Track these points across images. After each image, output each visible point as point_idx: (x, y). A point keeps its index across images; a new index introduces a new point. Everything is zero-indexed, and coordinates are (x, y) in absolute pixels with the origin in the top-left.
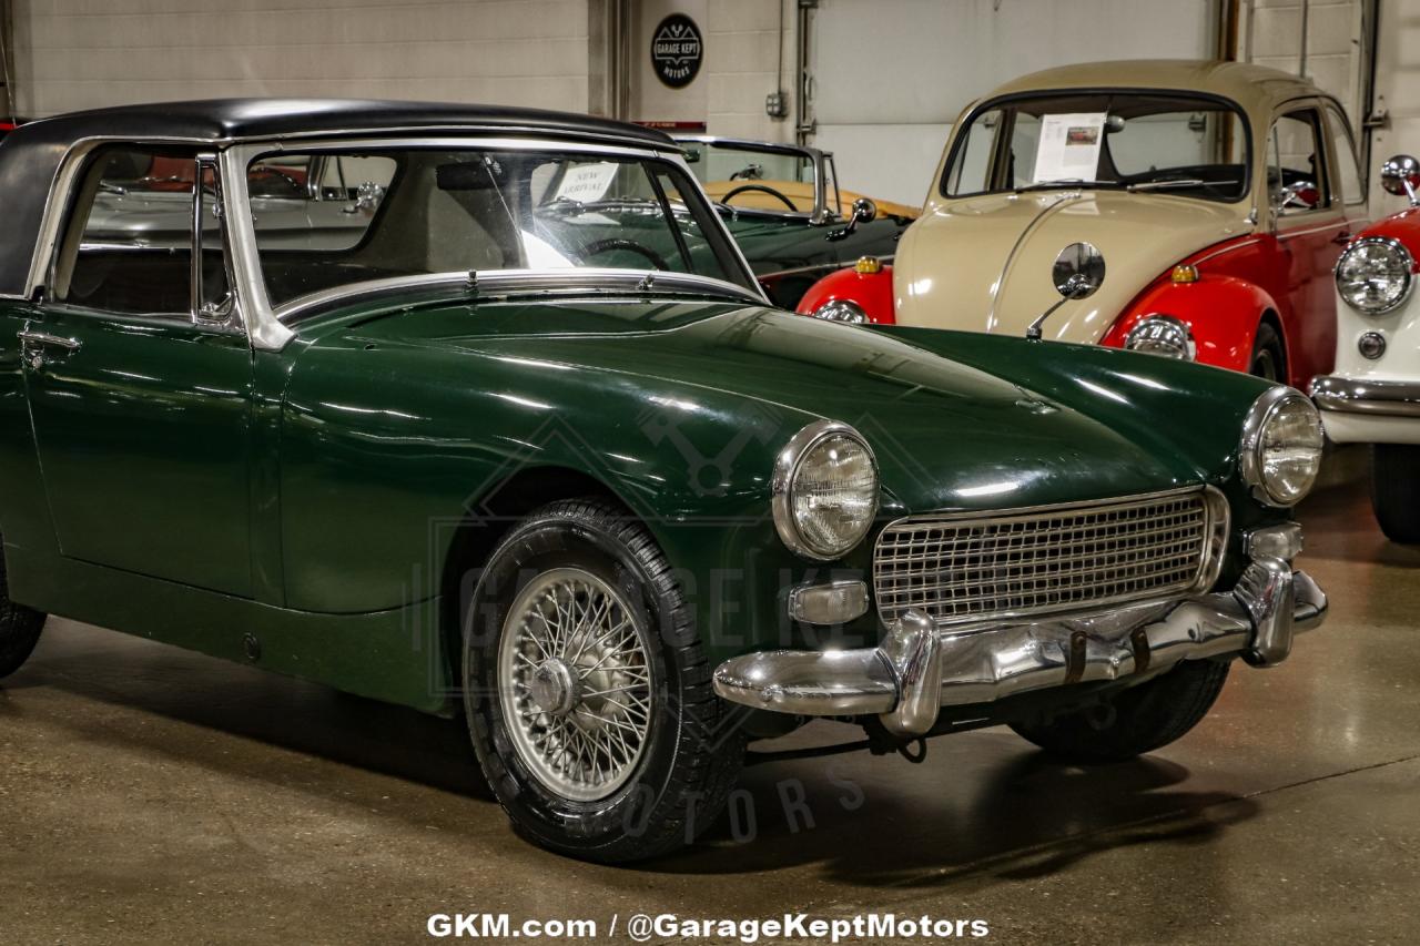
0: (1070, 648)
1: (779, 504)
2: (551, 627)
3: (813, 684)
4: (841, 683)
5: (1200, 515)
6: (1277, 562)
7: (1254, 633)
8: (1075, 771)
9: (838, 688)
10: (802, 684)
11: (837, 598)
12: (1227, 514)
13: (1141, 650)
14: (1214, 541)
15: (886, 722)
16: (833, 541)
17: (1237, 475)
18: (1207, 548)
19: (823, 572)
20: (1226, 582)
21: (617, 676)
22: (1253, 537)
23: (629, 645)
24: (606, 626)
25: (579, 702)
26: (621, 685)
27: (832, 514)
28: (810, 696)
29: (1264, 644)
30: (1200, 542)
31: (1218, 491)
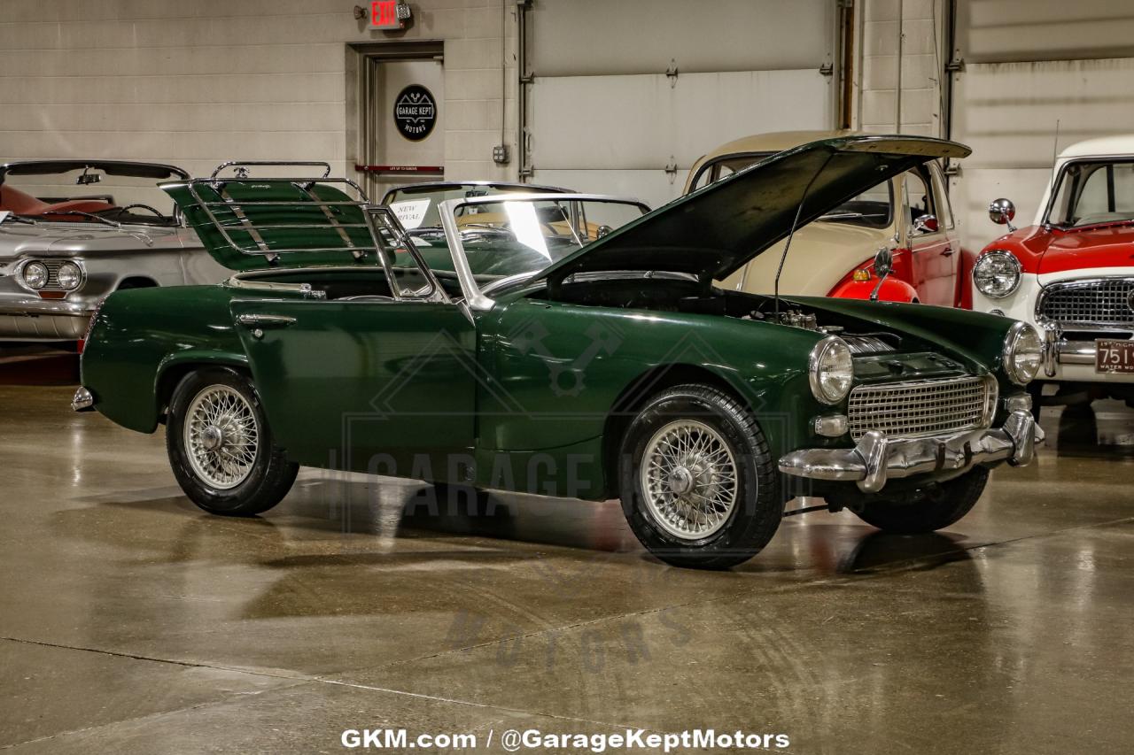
0: (937, 452)
1: (813, 376)
2: (674, 449)
3: (827, 464)
4: (839, 464)
5: (982, 389)
6: (1024, 411)
7: (1014, 449)
8: (908, 537)
9: (836, 467)
10: (821, 464)
11: (837, 424)
12: (997, 388)
13: (969, 454)
14: (990, 403)
15: (860, 485)
16: (836, 396)
17: (1002, 368)
18: (986, 406)
19: (829, 411)
20: (998, 423)
21: (713, 477)
22: (1011, 400)
23: (723, 461)
24: (708, 451)
25: (693, 489)
26: (715, 481)
27: (835, 382)
28: (826, 470)
29: (1019, 456)
30: (982, 403)
31: (993, 376)
